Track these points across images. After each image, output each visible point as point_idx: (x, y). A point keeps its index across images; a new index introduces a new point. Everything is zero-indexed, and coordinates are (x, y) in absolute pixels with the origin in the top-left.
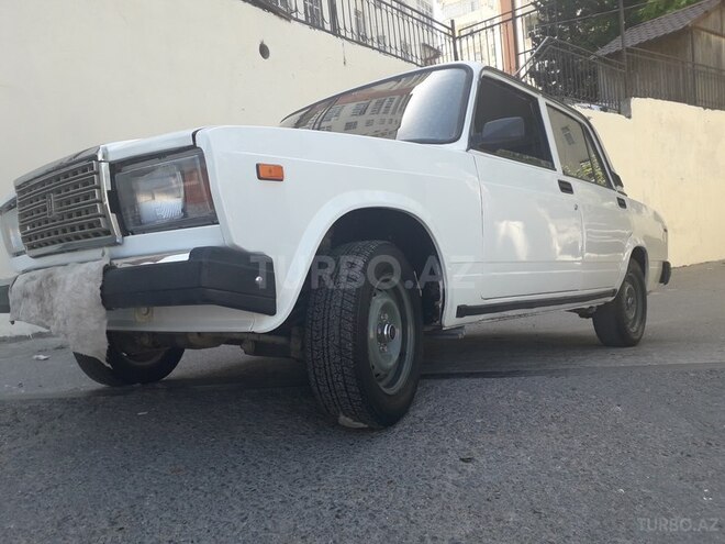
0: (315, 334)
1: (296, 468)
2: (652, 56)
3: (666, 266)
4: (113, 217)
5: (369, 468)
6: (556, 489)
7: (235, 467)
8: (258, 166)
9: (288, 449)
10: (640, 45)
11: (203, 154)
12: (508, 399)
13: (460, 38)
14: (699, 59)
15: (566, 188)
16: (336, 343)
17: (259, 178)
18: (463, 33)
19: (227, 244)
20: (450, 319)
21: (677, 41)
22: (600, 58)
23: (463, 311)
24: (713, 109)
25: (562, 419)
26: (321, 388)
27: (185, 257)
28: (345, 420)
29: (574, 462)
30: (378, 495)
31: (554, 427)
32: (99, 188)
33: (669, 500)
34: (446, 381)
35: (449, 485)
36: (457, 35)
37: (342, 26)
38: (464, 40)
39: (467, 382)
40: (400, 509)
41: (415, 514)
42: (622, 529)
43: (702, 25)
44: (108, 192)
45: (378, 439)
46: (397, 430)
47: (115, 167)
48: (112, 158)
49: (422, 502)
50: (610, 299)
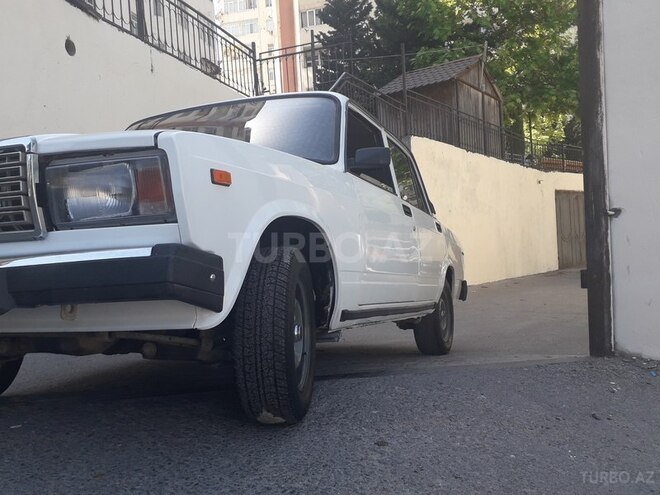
0: (246, 331)
1: (227, 463)
2: (426, 100)
3: (464, 283)
4: (39, 211)
5: (298, 457)
6: (465, 459)
7: (161, 467)
8: (212, 170)
9: (209, 448)
10: (414, 89)
11: (166, 155)
12: (390, 394)
13: (261, 60)
14: (462, 108)
15: (408, 212)
16: (270, 339)
17: (213, 182)
18: (264, 56)
19: (184, 242)
20: (335, 322)
21: (444, 90)
22: (382, 96)
23: (346, 315)
24: (474, 152)
25: (442, 407)
26: (249, 385)
27: (147, 252)
28: (266, 416)
29: (467, 439)
30: (319, 477)
31: (438, 413)
32: (25, 180)
33: (548, 460)
34: (326, 382)
35: (376, 463)
36: (258, 58)
37: (149, 33)
38: (264, 63)
39: (347, 382)
40: (346, 486)
41: (361, 488)
42: (525, 482)
43: (464, 78)
44: (36, 184)
45: (293, 433)
46: (306, 424)
47: (45, 160)
48: (43, 150)
49: (361, 478)
50: (431, 311)
